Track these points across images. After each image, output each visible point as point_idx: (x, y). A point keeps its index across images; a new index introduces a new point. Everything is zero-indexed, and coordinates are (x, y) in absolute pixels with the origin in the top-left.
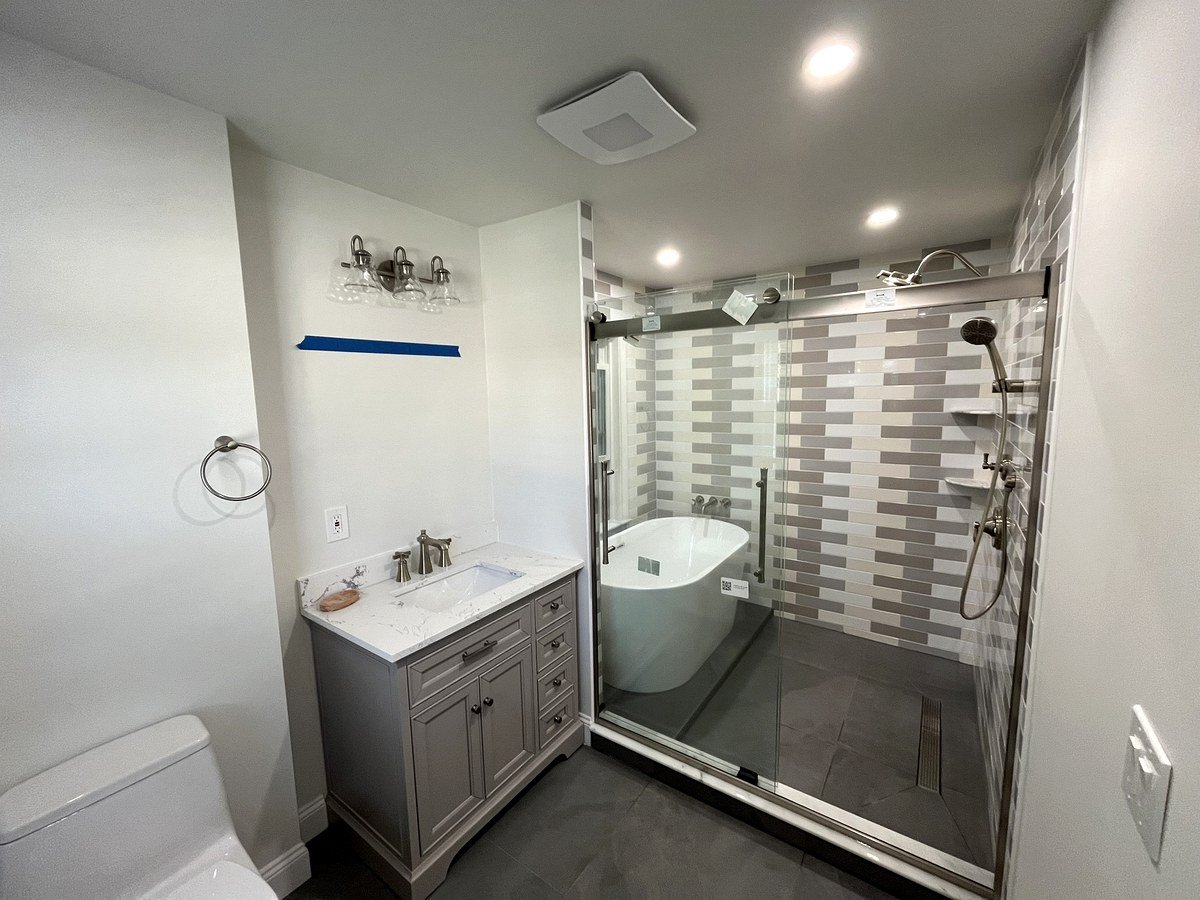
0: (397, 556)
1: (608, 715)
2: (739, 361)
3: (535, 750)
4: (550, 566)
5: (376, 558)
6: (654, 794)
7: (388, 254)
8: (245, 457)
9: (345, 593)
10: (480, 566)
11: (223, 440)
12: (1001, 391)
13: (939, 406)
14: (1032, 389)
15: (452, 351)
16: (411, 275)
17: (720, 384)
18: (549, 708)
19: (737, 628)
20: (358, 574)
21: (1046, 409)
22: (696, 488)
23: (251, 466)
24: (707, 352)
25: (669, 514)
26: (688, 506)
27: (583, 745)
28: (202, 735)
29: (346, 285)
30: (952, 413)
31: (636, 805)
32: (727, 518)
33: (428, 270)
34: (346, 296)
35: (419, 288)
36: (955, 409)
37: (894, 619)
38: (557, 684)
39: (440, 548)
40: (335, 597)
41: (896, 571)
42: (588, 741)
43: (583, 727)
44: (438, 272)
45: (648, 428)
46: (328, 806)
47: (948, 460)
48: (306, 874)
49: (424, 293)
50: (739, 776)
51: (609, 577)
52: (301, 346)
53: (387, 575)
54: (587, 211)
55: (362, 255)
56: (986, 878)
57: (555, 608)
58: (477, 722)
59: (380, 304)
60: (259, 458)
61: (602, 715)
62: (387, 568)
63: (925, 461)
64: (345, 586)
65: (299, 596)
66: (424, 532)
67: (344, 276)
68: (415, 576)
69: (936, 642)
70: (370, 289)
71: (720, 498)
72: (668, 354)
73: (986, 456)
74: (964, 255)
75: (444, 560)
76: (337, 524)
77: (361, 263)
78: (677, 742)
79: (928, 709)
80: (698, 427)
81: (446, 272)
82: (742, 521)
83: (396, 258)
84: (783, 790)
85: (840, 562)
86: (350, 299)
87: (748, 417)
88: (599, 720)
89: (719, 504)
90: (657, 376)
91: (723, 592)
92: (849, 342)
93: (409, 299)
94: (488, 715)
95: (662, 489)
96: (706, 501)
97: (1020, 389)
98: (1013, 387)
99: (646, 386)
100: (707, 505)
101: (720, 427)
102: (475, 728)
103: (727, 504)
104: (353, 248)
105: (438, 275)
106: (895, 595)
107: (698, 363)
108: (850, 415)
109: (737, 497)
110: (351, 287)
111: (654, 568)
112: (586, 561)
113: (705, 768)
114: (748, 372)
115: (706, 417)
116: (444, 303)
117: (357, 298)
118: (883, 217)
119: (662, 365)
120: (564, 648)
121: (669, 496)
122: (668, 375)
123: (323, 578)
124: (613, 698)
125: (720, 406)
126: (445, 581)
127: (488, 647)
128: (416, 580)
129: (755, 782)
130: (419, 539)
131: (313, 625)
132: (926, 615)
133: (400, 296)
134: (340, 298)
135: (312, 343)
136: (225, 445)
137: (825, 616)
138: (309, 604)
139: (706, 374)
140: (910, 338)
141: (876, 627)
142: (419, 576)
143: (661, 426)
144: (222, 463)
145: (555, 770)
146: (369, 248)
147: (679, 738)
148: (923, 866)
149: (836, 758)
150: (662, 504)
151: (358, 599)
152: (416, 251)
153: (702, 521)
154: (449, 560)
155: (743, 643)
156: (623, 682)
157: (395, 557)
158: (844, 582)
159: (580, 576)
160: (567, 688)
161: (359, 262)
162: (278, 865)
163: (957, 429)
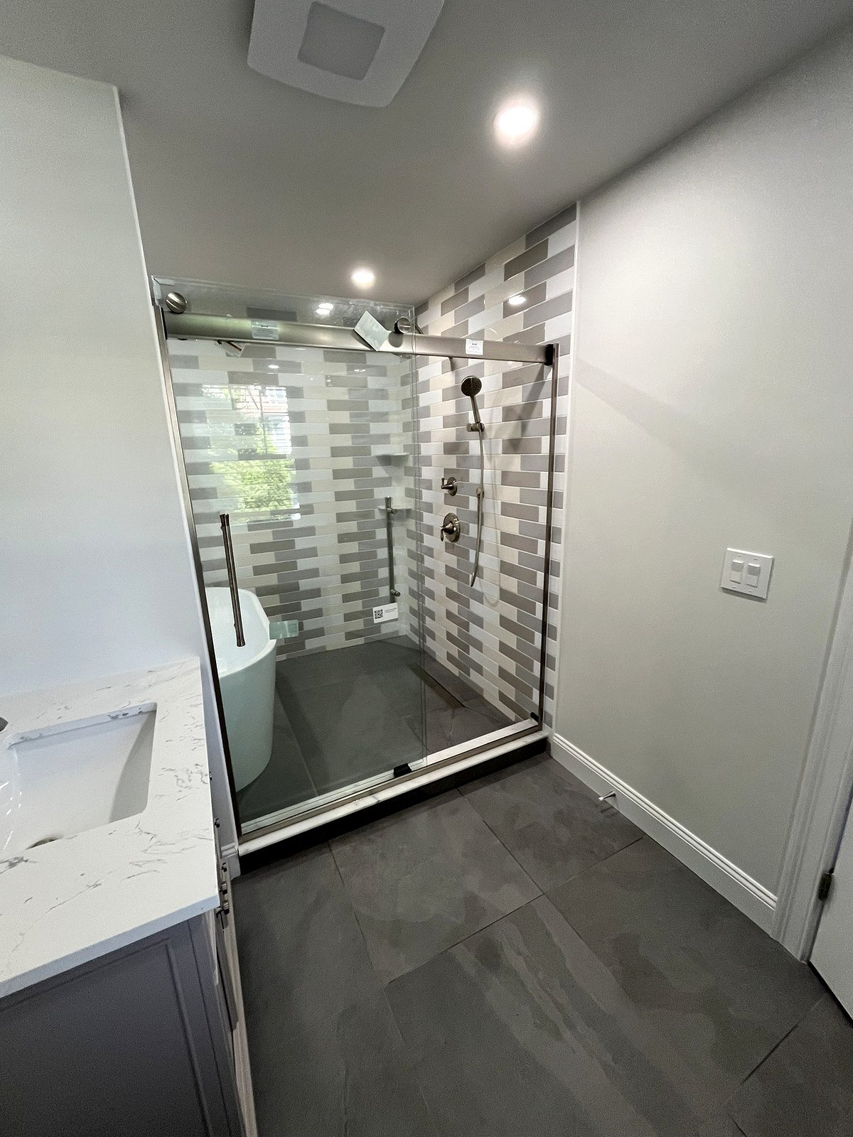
6: (343, 850)
13: (369, 451)
30: (377, 457)
36: (378, 453)
41: (356, 587)
50: (396, 776)
61: (243, 831)
63: (364, 495)
85: (316, 593)
88: (242, 839)
129: (409, 771)
141: (349, 636)
158: (321, 608)
163: (380, 468)
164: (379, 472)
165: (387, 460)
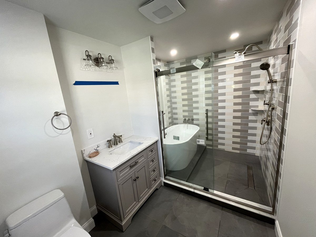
0: (108, 141)
1: (167, 177)
2: (194, 81)
3: (150, 188)
4: (149, 140)
5: (102, 142)
6: (182, 196)
7: (96, 56)
8: (62, 117)
9: (95, 152)
10: (131, 142)
11: (56, 113)
12: (271, 83)
13: (249, 89)
14: (280, 81)
15: (117, 83)
16: (103, 61)
17: (189, 88)
18: (153, 177)
19: (198, 152)
20: (98, 147)
21: (288, 86)
22: (184, 116)
23: (65, 120)
24: (185, 79)
25: (177, 124)
26: (182, 121)
27: (161, 186)
28: (62, 194)
29: (85, 65)
30: (253, 91)
31: (178, 199)
32: (193, 124)
33: (107, 59)
34: (85, 69)
35: (106, 65)
36: (253, 90)
37: (238, 146)
38: (154, 171)
39: (120, 138)
40: (92, 154)
41: (238, 134)
42: (163, 184)
43: (161, 181)
44: (111, 60)
45: (170, 101)
46: (97, 208)
47: (252, 103)
48: (94, 226)
49: (107, 66)
50: (204, 189)
51: (165, 142)
52: (74, 84)
53: (106, 146)
54: (152, 39)
55: (89, 56)
56: (270, 209)
57: (152, 151)
58: (135, 183)
59: (95, 70)
60: (67, 117)
61: (166, 177)
62: (105, 144)
63: (245, 104)
64: (95, 150)
65: (83, 154)
66: (114, 134)
67: (85, 63)
68: (113, 146)
69: (249, 151)
70: (92, 66)
71: (191, 118)
72: (174, 80)
73: (265, 101)
74: (258, 45)
75: (120, 141)
76: (91, 134)
77: (89, 58)
78: (186, 182)
79: (249, 168)
80: (184, 100)
81: (113, 60)
82: (197, 124)
83: (98, 57)
84: (216, 192)
85: (223, 133)
86: (87, 70)
87: (197, 96)
88: (165, 179)
89: (190, 120)
90: (171, 87)
91: (198, 143)
92: (224, 73)
93: (103, 68)
94: (138, 181)
95: (175, 117)
96: (187, 120)
97: (276, 82)
98: (274, 81)
99: (168, 90)
100: (187, 121)
101: (190, 100)
102: (135, 184)
103: (193, 120)
104: (86, 54)
105: (111, 61)
106: (238, 140)
107: (182, 82)
108: (225, 93)
109: (196, 118)
110: (87, 66)
111: (178, 138)
112: (159, 138)
113: (195, 189)
114: (196, 84)
115: (186, 97)
116: (113, 69)
117: (89, 69)
118: (234, 36)
119: (173, 84)
120: (155, 161)
121: (177, 119)
122: (174, 86)
123: (89, 149)
124: (168, 173)
125: (189, 94)
126: (122, 147)
127: (136, 163)
128: (114, 147)
129: (208, 191)
130: (113, 136)
131: (87, 161)
132: (247, 144)
133: (101, 68)
134: (84, 69)
135: (77, 83)
136: (57, 114)
137: (220, 147)
138: (86, 156)
139: (185, 85)
140: (241, 71)
141: (233, 149)
142: (114, 146)
143: (174, 100)
144: (57, 119)
145: (155, 193)
146: (90, 54)
147: (187, 181)
148: (254, 208)
149: (227, 183)
150: (175, 121)
151: (99, 154)
152: (104, 54)
153: (186, 125)
154: (122, 141)
155: (200, 155)
156: (170, 168)
157: (107, 141)
158: (225, 138)
159: (158, 142)
160: (157, 172)
161: (88, 58)
162: (86, 224)
163: (254, 95)
164: (253, 96)
165: (256, 92)
